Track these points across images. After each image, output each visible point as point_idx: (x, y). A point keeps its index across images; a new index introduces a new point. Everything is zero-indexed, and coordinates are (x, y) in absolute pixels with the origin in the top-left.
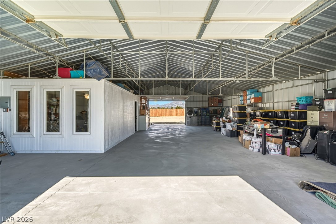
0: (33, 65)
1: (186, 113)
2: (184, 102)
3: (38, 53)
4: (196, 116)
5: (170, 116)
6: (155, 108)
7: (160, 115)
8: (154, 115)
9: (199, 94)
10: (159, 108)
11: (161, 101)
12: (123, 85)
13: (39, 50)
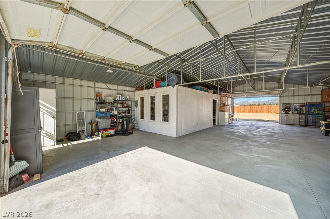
0: (146, 82)
1: (280, 110)
2: (278, 97)
3: (145, 76)
4: (297, 114)
5: (268, 113)
6: (255, 105)
7: (255, 111)
8: (247, 111)
9: (303, 86)
10: (259, 104)
11: (261, 97)
12: (200, 87)
13: (145, 75)
